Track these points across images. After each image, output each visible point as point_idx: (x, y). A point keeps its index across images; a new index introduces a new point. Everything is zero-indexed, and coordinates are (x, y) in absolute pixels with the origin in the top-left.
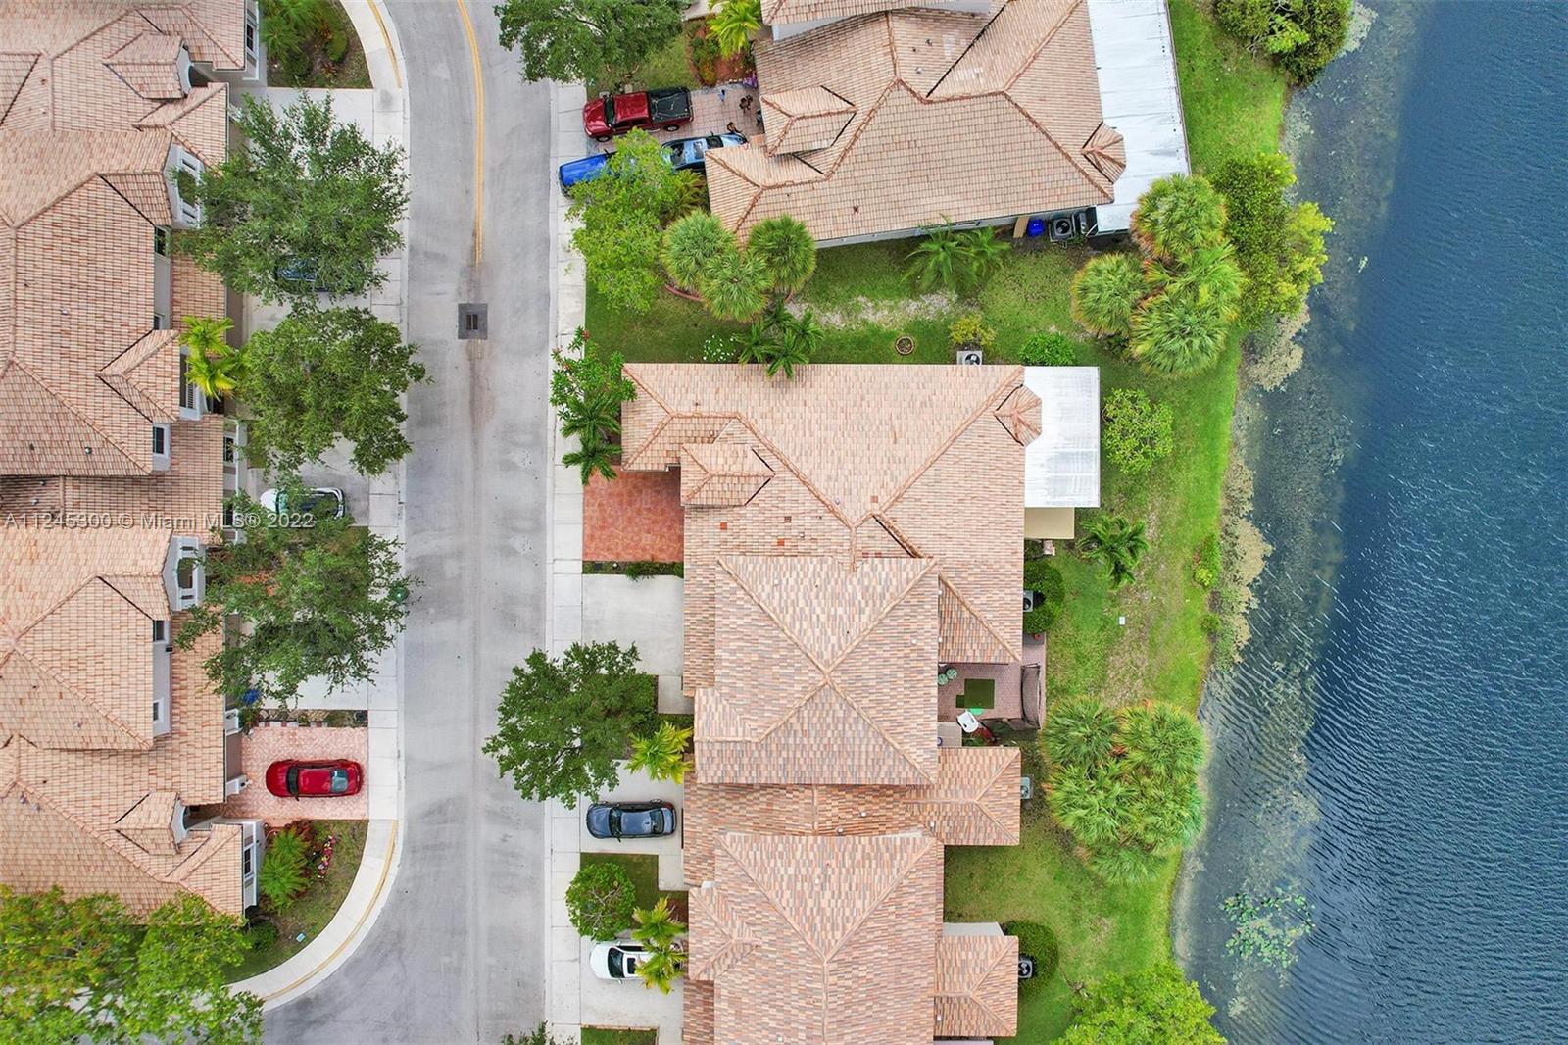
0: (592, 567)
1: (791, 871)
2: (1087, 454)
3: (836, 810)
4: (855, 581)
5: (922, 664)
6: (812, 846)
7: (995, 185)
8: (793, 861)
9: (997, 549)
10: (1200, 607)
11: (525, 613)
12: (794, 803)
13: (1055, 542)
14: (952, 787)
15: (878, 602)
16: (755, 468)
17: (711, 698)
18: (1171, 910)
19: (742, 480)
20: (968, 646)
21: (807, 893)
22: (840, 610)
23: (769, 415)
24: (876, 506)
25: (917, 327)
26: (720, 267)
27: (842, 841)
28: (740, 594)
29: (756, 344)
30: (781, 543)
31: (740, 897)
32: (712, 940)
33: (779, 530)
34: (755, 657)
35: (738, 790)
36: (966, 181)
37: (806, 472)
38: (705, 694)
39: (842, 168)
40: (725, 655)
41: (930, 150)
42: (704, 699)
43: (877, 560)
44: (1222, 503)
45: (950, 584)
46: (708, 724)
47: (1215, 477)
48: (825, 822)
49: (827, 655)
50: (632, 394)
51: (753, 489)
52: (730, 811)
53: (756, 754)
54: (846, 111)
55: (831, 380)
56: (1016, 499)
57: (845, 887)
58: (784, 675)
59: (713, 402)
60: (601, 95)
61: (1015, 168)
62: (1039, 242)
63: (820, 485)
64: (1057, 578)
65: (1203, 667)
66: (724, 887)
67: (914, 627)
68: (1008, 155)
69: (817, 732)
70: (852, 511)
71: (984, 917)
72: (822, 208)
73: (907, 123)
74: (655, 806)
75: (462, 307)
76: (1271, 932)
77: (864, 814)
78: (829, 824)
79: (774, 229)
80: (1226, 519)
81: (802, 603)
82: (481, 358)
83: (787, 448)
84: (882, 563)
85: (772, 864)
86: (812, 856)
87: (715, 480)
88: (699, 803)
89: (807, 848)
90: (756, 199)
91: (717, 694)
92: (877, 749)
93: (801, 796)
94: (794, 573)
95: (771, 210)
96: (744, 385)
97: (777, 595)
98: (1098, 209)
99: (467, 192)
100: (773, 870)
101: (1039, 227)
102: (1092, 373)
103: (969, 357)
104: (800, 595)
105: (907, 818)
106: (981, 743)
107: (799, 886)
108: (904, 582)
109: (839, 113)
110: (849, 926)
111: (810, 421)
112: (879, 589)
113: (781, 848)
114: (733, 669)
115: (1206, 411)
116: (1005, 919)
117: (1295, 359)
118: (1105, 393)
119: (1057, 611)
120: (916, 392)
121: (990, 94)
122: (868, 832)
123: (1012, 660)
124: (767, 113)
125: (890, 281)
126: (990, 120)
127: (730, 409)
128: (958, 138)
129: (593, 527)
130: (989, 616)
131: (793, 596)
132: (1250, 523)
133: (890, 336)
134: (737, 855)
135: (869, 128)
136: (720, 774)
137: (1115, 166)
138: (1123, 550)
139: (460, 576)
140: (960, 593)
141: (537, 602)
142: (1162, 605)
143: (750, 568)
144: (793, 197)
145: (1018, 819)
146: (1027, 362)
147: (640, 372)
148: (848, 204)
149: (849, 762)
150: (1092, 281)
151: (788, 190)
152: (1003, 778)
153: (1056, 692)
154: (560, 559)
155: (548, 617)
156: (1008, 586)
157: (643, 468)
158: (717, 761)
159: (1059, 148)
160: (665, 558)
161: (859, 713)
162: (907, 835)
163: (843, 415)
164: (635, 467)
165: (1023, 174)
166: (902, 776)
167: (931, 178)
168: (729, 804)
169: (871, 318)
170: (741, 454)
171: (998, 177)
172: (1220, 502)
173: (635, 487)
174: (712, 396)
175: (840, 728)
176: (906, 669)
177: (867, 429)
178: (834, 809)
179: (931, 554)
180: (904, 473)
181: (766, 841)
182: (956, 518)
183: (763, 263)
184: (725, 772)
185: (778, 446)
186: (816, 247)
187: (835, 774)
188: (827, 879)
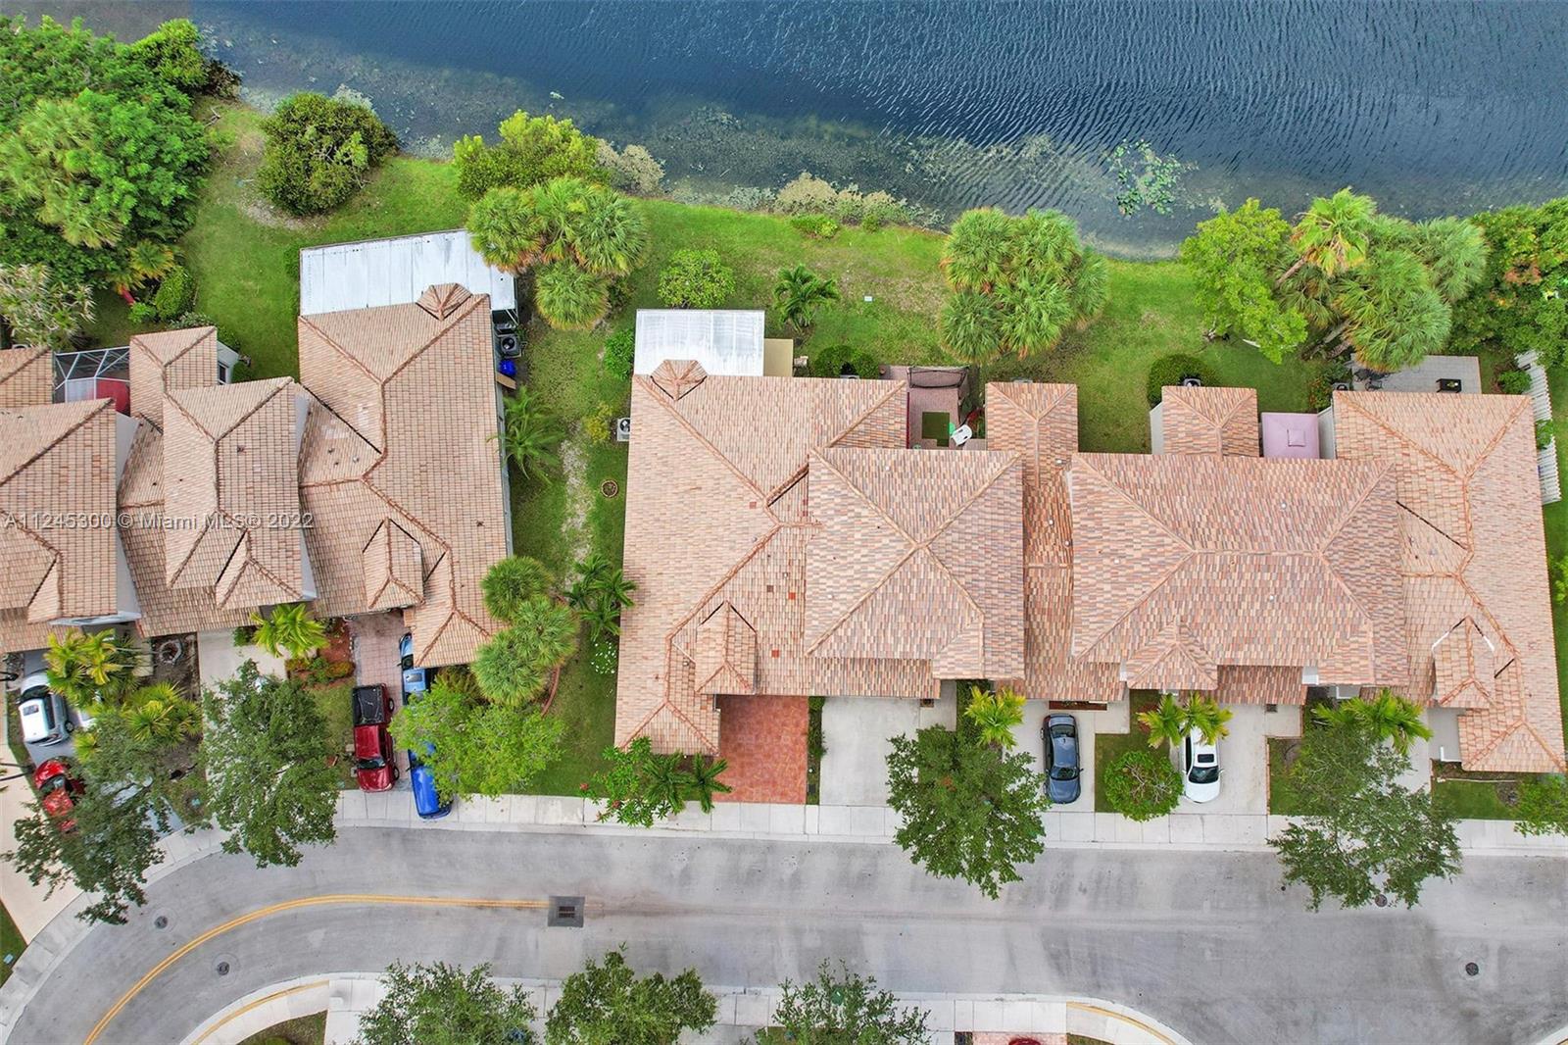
0: (813, 795)
1: (1107, 587)
2: (715, 321)
3: (1048, 548)
4: (830, 523)
5: (908, 463)
6: (1083, 568)
7: (466, 397)
8: (1098, 586)
9: (801, 400)
10: (855, 234)
11: (858, 865)
12: (1041, 587)
13: (796, 356)
14: (1024, 443)
15: (850, 501)
16: (720, 620)
17: (942, 663)
18: (1133, 260)
19: (731, 633)
20: (892, 428)
21: (1128, 571)
22: (858, 536)
23: (670, 607)
24: (759, 504)
25: (593, 477)
26: (525, 643)
27: (1077, 540)
28: (841, 632)
29: (602, 617)
30: (792, 596)
31: (1134, 637)
32: (1177, 665)
33: (780, 598)
34: (902, 618)
35: (1030, 644)
36: (461, 422)
37: (726, 570)
38: (938, 668)
39: (441, 535)
40: (900, 648)
41: (429, 454)
42: (942, 670)
43: (810, 503)
44: (763, 215)
45: (834, 440)
46: (967, 665)
47: (739, 219)
48: (1059, 558)
49: (900, 546)
50: (645, 741)
51: (740, 623)
52: (1051, 652)
53: (995, 619)
54: (388, 528)
55: (639, 550)
56: (756, 384)
57: (1122, 536)
58: (919, 588)
59: (656, 663)
60: (354, 775)
61: (452, 378)
62: (522, 366)
63: (738, 557)
64: (830, 352)
65: (911, 231)
66: (1125, 654)
67: (873, 469)
68: (440, 383)
69: (974, 559)
70: (763, 526)
71: (1145, 422)
72: (476, 556)
73: (404, 473)
74: (1048, 733)
75: (552, 923)
76: (1149, 176)
77: (1051, 522)
78: (1061, 554)
79: (493, 594)
80: (778, 210)
81: (850, 572)
82: (603, 904)
83: (702, 589)
84: (813, 499)
85: (1102, 606)
86: (1093, 568)
87: (730, 659)
88: (1044, 684)
89: (1084, 572)
90: (464, 617)
91: (938, 657)
92: (989, 504)
93: (1035, 580)
94: (821, 581)
95: (475, 601)
96: (640, 632)
97: (842, 596)
98: (494, 308)
99: (438, 914)
100: (1107, 605)
101: (508, 365)
102: (642, 315)
103: (622, 428)
104: (842, 574)
105: (1054, 485)
106: (983, 421)
107: (1120, 579)
108: (831, 478)
109: (389, 535)
110: (1159, 531)
111: (676, 568)
112: (838, 500)
113: (1085, 598)
114: (913, 640)
115: (680, 226)
116: (1146, 404)
117: (637, 151)
118: (661, 304)
119: (859, 351)
120: (653, 471)
121: (383, 396)
122: (1067, 519)
123: (904, 389)
124: (384, 604)
125: (549, 501)
126: (406, 398)
127: (663, 646)
128: (421, 428)
129: (774, 793)
130: (863, 407)
131: (844, 581)
132: (782, 191)
133: (600, 502)
134: (1094, 640)
135: (405, 508)
136: (1015, 656)
137: (457, 292)
138: (804, 288)
139: (820, 931)
140: (841, 432)
141: (846, 852)
142: (855, 266)
143: (815, 623)
144: (465, 582)
145: (1052, 386)
146: (630, 373)
147: (624, 733)
148: (475, 531)
149: (1002, 531)
150: (559, 308)
151: (458, 586)
152: (1015, 396)
153: (936, 355)
154: (804, 827)
155: (861, 841)
156: (836, 391)
157: (716, 734)
158: (1002, 658)
159: (436, 339)
160: (804, 721)
161: (955, 518)
162: (1070, 483)
163: (673, 538)
164: (716, 742)
165: (459, 371)
166: (1013, 483)
167: (456, 454)
168: (1044, 653)
169: (583, 519)
170: (706, 635)
171: (460, 394)
172: (762, 215)
173: (735, 750)
174: (650, 663)
175: (969, 537)
176: (913, 476)
177: (686, 515)
178: (1046, 550)
179: (805, 456)
180: (728, 480)
181: (1080, 613)
182: (772, 434)
183: (526, 604)
184: (1013, 649)
185: (699, 598)
186: (512, 557)
187: (1014, 545)
188: (1114, 553)
